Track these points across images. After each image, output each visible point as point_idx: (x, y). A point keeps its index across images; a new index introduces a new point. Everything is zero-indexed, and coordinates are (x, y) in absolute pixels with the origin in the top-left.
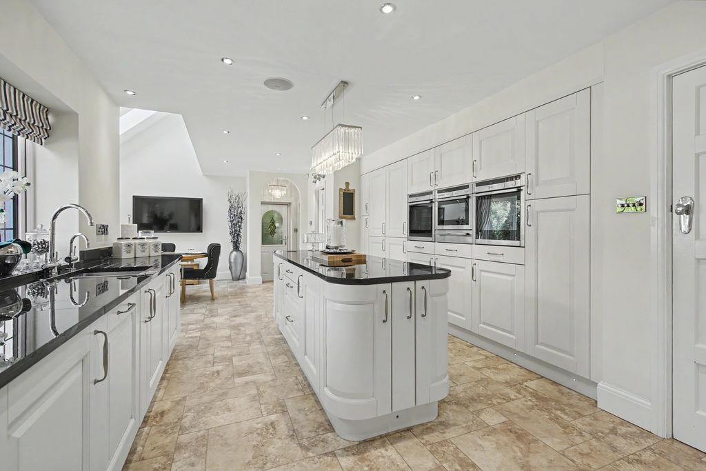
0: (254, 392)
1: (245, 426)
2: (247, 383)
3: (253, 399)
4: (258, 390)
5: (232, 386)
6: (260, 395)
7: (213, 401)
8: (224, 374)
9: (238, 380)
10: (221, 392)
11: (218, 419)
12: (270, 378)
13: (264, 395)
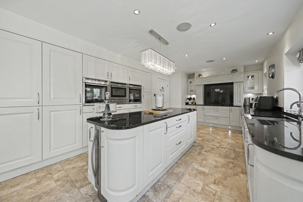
0: (204, 162)
1: (213, 155)
2: (204, 167)
3: (206, 160)
4: (202, 162)
5: (211, 169)
6: (203, 160)
7: (221, 167)
8: (212, 179)
9: (207, 171)
10: (216, 169)
11: (221, 160)
12: (194, 163)
13: (201, 159)
